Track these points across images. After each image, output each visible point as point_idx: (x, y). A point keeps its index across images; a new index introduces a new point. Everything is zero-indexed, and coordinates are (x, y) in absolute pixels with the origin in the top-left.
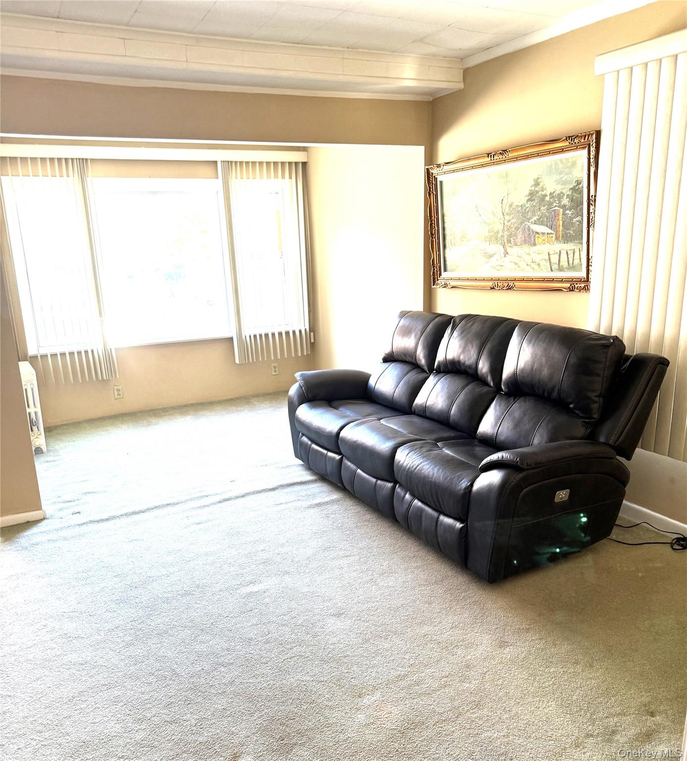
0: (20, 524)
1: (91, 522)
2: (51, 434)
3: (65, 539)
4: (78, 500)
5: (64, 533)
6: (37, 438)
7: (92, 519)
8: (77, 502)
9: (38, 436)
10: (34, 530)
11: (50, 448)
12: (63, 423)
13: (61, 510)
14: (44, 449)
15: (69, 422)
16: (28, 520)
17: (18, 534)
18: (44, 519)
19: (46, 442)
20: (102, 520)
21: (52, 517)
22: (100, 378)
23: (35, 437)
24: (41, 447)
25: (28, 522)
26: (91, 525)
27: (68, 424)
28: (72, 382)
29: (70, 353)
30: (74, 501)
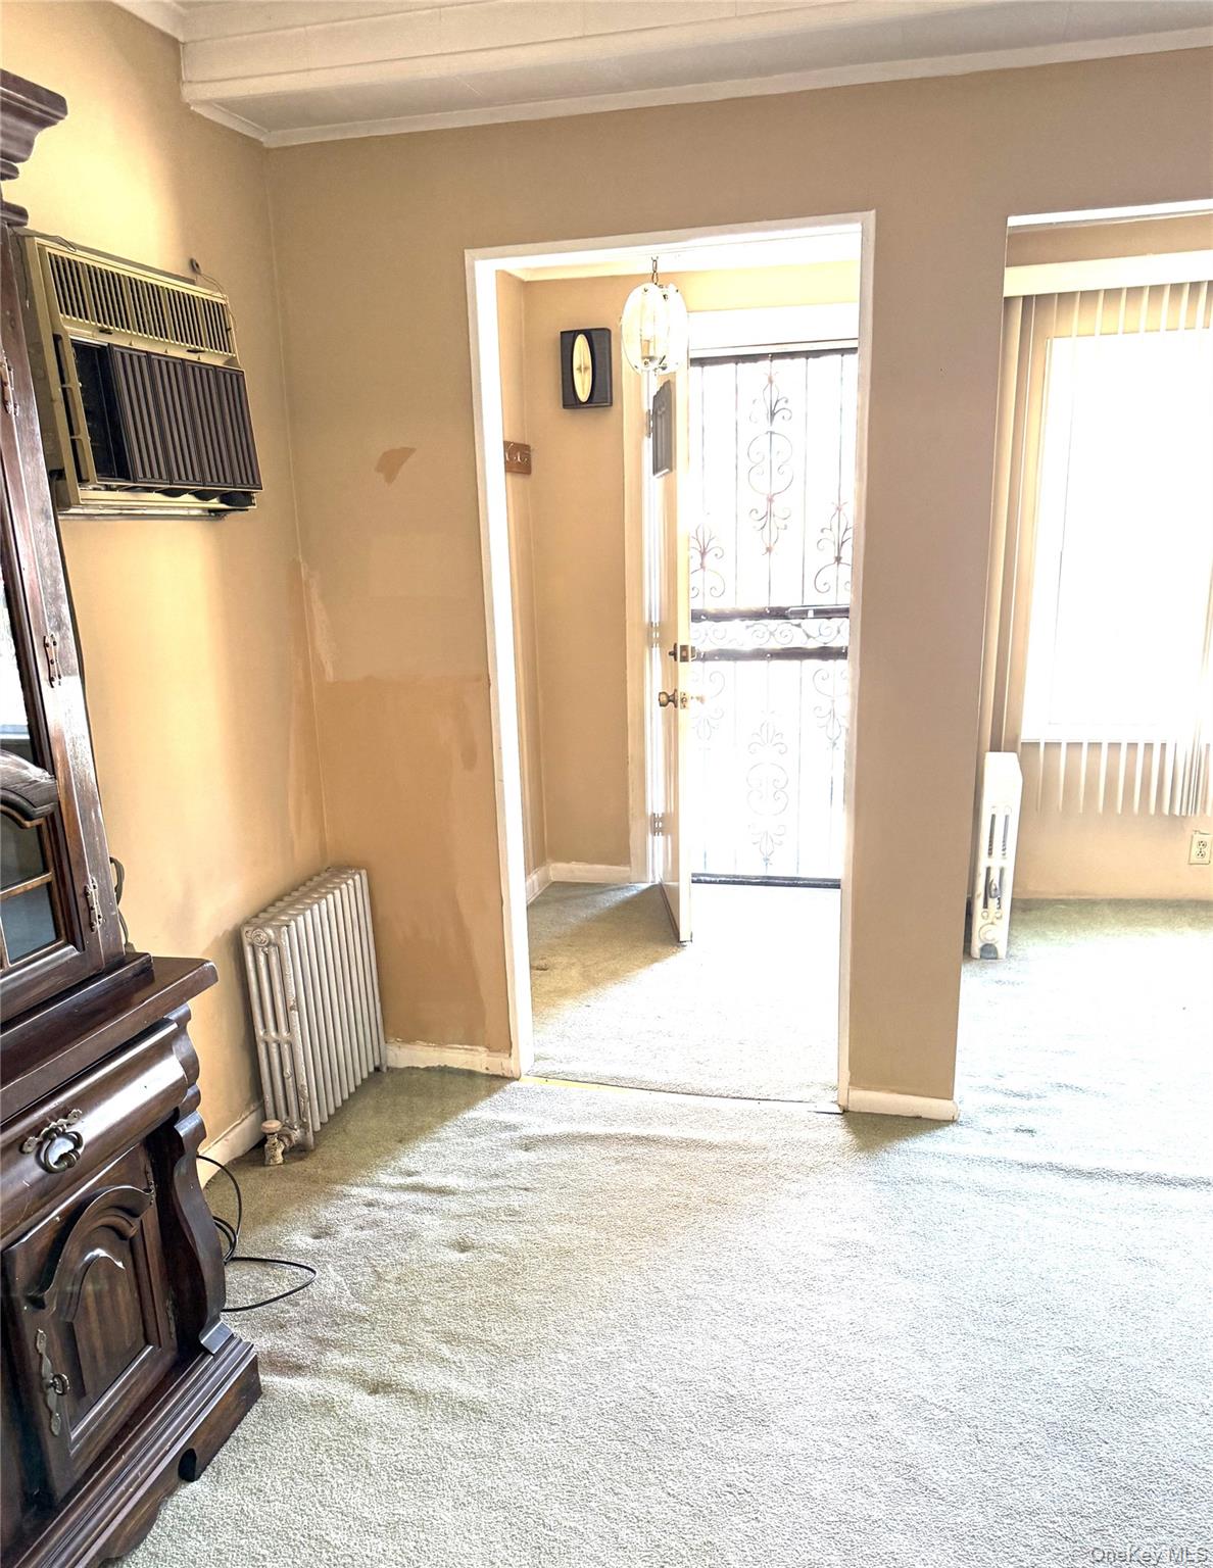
0: (903, 1117)
1: (1053, 1167)
2: (1027, 918)
3: (983, 1191)
4: (1039, 1097)
5: (981, 1175)
6: (992, 923)
7: (1056, 1160)
8: (1034, 1103)
9: (995, 920)
10: (923, 1143)
11: (1013, 951)
12: (1060, 897)
13: (993, 1110)
14: (1002, 950)
15: (1071, 897)
16: (920, 1114)
17: (890, 1141)
18: (953, 1121)
19: (1009, 934)
20: (1081, 1173)
21: (968, 1124)
22: (1166, 811)
23: (989, 921)
24: (996, 945)
25: (919, 1118)
26: (1048, 1174)
27: (1070, 900)
28: (1101, 810)
29: (1111, 745)
30: (1029, 1097)
